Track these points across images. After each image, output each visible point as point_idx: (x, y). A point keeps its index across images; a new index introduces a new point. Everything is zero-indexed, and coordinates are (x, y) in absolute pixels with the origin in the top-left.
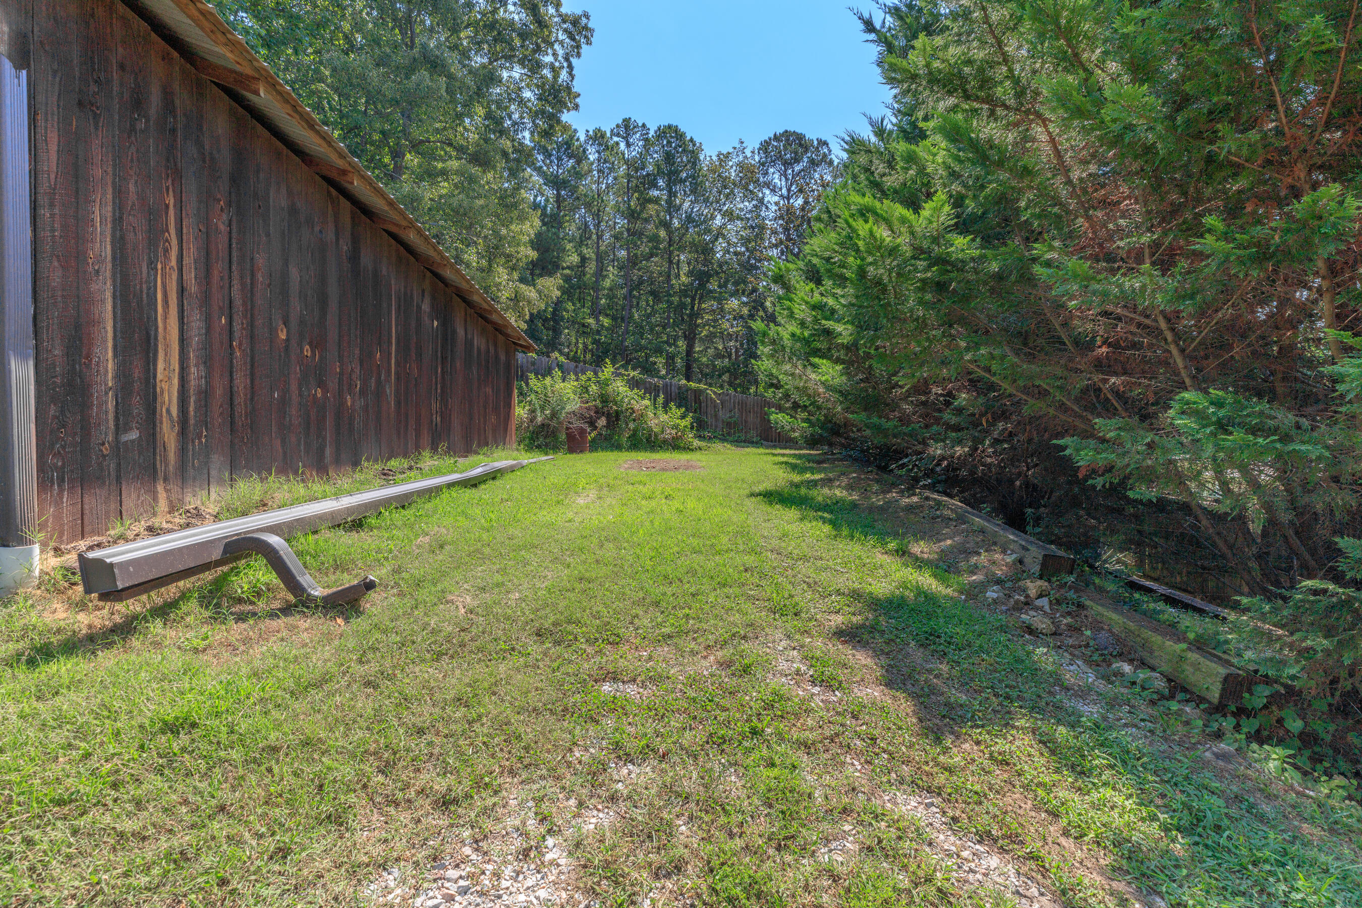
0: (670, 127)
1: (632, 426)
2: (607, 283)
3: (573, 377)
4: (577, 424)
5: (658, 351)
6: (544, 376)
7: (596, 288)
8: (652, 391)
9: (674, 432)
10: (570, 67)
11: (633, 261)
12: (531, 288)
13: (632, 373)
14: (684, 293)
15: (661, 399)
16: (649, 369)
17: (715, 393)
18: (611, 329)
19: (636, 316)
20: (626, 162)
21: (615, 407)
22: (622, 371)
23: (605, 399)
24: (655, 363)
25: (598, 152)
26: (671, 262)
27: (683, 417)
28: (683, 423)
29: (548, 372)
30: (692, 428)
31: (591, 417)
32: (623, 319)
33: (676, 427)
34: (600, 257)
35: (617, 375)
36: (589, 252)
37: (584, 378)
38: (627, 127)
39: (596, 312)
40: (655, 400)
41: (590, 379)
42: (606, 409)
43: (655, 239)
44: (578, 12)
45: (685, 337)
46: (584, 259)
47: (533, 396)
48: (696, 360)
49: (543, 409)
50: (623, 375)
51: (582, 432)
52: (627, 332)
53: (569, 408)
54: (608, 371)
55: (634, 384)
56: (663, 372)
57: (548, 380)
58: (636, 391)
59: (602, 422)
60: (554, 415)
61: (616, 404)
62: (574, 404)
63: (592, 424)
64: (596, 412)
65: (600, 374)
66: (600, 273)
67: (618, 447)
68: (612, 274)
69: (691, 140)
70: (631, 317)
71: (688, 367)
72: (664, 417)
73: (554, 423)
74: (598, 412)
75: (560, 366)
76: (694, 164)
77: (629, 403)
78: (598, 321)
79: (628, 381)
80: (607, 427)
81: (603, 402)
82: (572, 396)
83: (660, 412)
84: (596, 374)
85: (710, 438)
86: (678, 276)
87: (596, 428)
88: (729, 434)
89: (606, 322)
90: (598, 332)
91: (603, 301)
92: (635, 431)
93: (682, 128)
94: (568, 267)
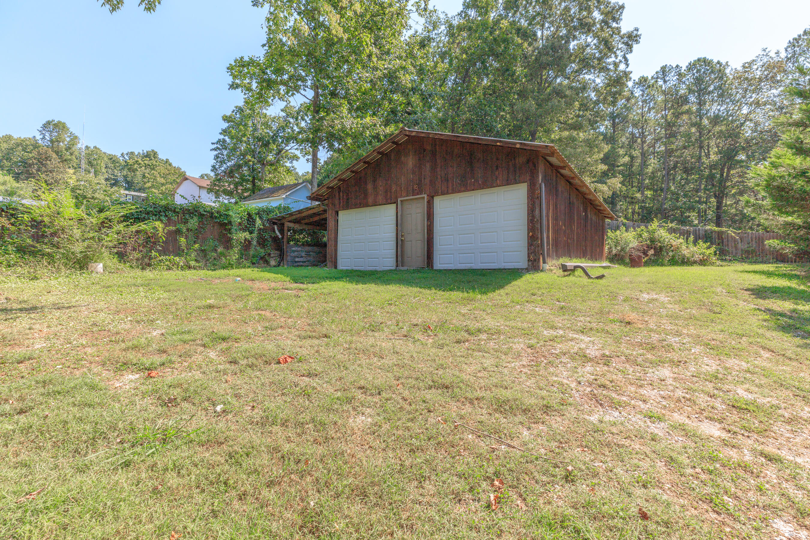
0: (699, 60)
1: (671, 254)
2: (650, 169)
3: (632, 229)
4: (635, 253)
5: (691, 208)
6: (615, 230)
7: (641, 173)
8: (686, 234)
9: (701, 256)
10: (626, 60)
11: (669, 153)
12: (604, 185)
13: (670, 225)
14: (712, 167)
15: (692, 238)
16: (683, 221)
17: (734, 233)
18: (653, 199)
19: (673, 188)
20: (664, 93)
21: (659, 244)
22: (664, 224)
23: (652, 240)
24: (689, 217)
25: (642, 91)
26: (701, 147)
27: (708, 248)
28: (708, 252)
29: (617, 228)
30: (715, 254)
31: (644, 250)
32: (662, 190)
33: (703, 254)
34: (643, 154)
35: (660, 226)
36: (636, 153)
37: (639, 230)
38: (664, 71)
39: (641, 188)
40: (687, 239)
41: (643, 230)
42: (653, 246)
43: (688, 136)
44: (632, 29)
45: (715, 196)
46: (632, 158)
47: (610, 241)
48: (725, 212)
49: (616, 246)
50: (664, 227)
51: (639, 257)
52: (666, 198)
53: (631, 245)
54: (655, 225)
55: (672, 231)
56: (696, 222)
57: (618, 232)
58: (673, 234)
59: (652, 252)
60: (623, 249)
61: (660, 242)
62: (634, 244)
63: (645, 253)
64: (648, 247)
65: (649, 227)
66: (644, 164)
67: (662, 265)
68: (653, 163)
69: (718, 62)
70: (669, 188)
71: (718, 217)
72: (693, 248)
73: (622, 253)
74: (649, 247)
75: (624, 225)
76: (721, 78)
77: (669, 241)
78: (643, 194)
79: (668, 230)
80: (654, 255)
81: (651, 241)
82: (633, 240)
83: (691, 245)
84: (647, 227)
85: (730, 260)
86: (708, 155)
87: (647, 255)
88: (747, 258)
89: (649, 193)
90: (643, 201)
91: (647, 181)
92: (673, 257)
93: (709, 57)
94: (621, 165)
